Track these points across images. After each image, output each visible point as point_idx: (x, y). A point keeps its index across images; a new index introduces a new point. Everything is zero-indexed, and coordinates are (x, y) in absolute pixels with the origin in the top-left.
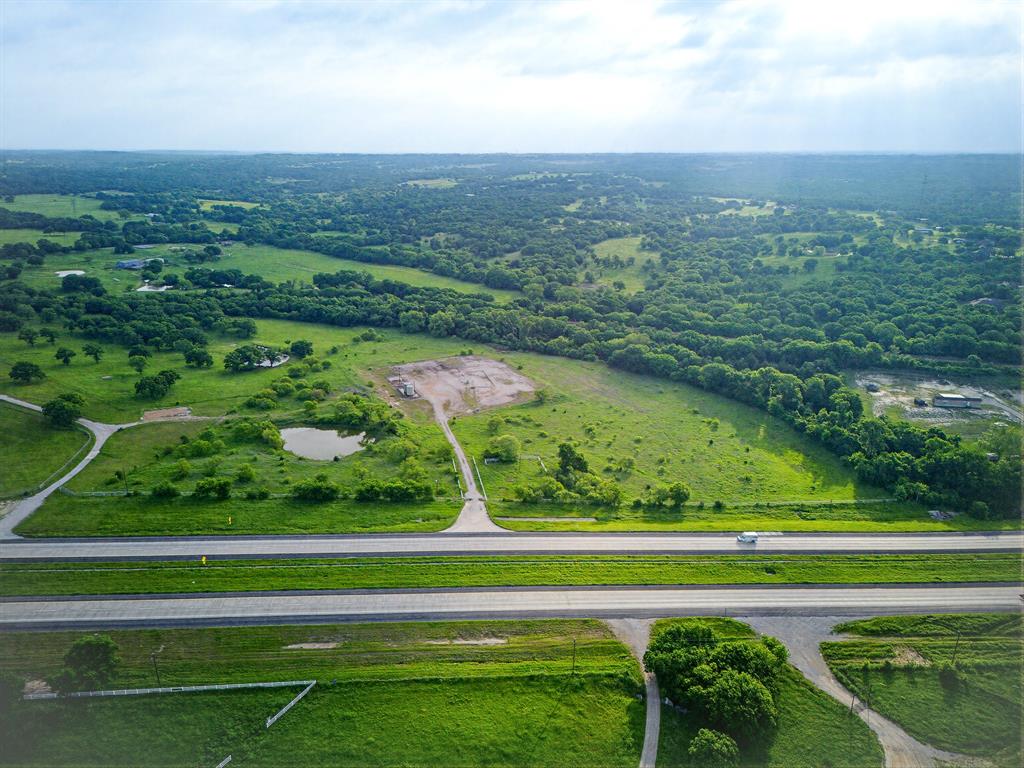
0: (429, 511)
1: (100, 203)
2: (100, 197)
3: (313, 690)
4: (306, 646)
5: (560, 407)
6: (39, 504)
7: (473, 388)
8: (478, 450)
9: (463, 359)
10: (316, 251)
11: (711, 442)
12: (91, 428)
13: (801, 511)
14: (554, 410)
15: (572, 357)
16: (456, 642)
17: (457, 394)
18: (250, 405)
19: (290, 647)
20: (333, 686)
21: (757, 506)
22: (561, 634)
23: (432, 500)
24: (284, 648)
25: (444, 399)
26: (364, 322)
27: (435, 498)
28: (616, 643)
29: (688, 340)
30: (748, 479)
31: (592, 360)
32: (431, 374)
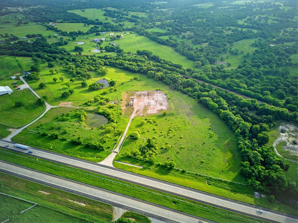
0: (100, 154)
1: (104, 12)
2: (105, 10)
3: (35, 206)
4: (43, 192)
5: (168, 118)
6: (20, 131)
7: (149, 105)
8: (131, 133)
9: (156, 92)
10: (148, 37)
11: (204, 143)
12: (47, 106)
13: (209, 180)
14: (166, 119)
15: (190, 96)
16: (74, 202)
17: (144, 107)
18: (86, 104)
19: (40, 191)
20: (40, 206)
21: (196, 174)
22: (100, 207)
23: (104, 150)
24: (38, 191)
25: (139, 108)
26: (139, 72)
27: (105, 150)
28: (111, 215)
29: (229, 97)
30: (203, 162)
31: (195, 98)
32: (143, 97)
